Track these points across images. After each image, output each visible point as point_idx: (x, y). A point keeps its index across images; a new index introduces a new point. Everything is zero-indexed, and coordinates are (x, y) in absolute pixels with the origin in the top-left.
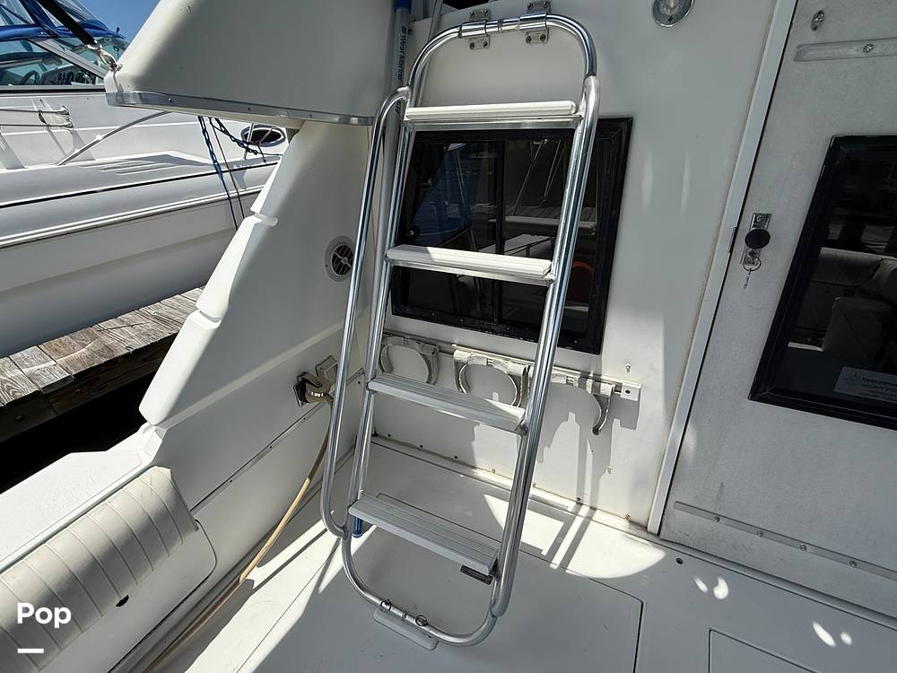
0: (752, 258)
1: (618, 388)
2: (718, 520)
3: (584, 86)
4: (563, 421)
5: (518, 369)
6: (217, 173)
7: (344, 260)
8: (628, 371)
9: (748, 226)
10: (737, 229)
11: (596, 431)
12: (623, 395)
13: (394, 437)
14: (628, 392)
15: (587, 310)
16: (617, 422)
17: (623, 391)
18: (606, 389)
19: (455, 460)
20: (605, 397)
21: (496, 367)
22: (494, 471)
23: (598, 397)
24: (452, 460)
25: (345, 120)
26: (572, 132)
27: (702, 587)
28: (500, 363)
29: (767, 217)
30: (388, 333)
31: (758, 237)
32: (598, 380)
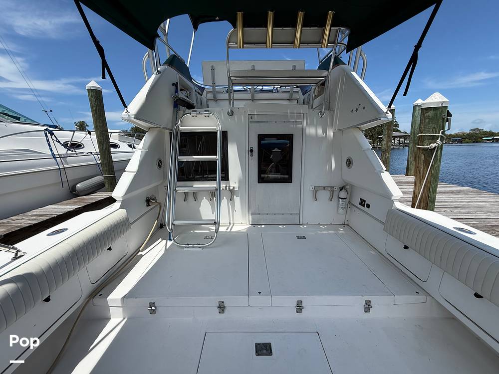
0: (252, 155)
1: (234, 188)
2: (259, 214)
4: (222, 200)
6: (54, 158)
8: (235, 183)
9: (250, 149)
10: (248, 149)
11: (231, 200)
12: (235, 189)
16: (235, 196)
18: (231, 188)
20: (232, 190)
23: (230, 190)
26: (217, 132)
29: (252, 148)
31: (252, 151)
32: (229, 186)
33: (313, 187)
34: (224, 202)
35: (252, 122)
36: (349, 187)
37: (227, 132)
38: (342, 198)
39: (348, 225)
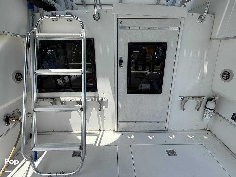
0: (121, 65)
1: (102, 99)
2: (128, 122)
3: (82, 31)
4: (92, 110)
5: (78, 99)
7: (19, 77)
8: (104, 94)
9: (119, 59)
10: (117, 60)
11: (100, 110)
12: (104, 100)
13: (44, 130)
14: (105, 99)
15: (92, 84)
16: (104, 107)
17: (104, 99)
18: (100, 99)
19: (65, 131)
21: (73, 101)
22: (77, 130)
23: (99, 101)
24: (64, 131)
25: (16, 35)
26: (81, 40)
27: (129, 137)
28: (73, 99)
29: (122, 57)
30: (38, 98)
31: (121, 61)
32: (98, 98)
33: (182, 97)
34: (94, 113)
35: (121, 28)
36: (218, 98)
37: (93, 39)
38: (210, 109)
39: (209, 131)
